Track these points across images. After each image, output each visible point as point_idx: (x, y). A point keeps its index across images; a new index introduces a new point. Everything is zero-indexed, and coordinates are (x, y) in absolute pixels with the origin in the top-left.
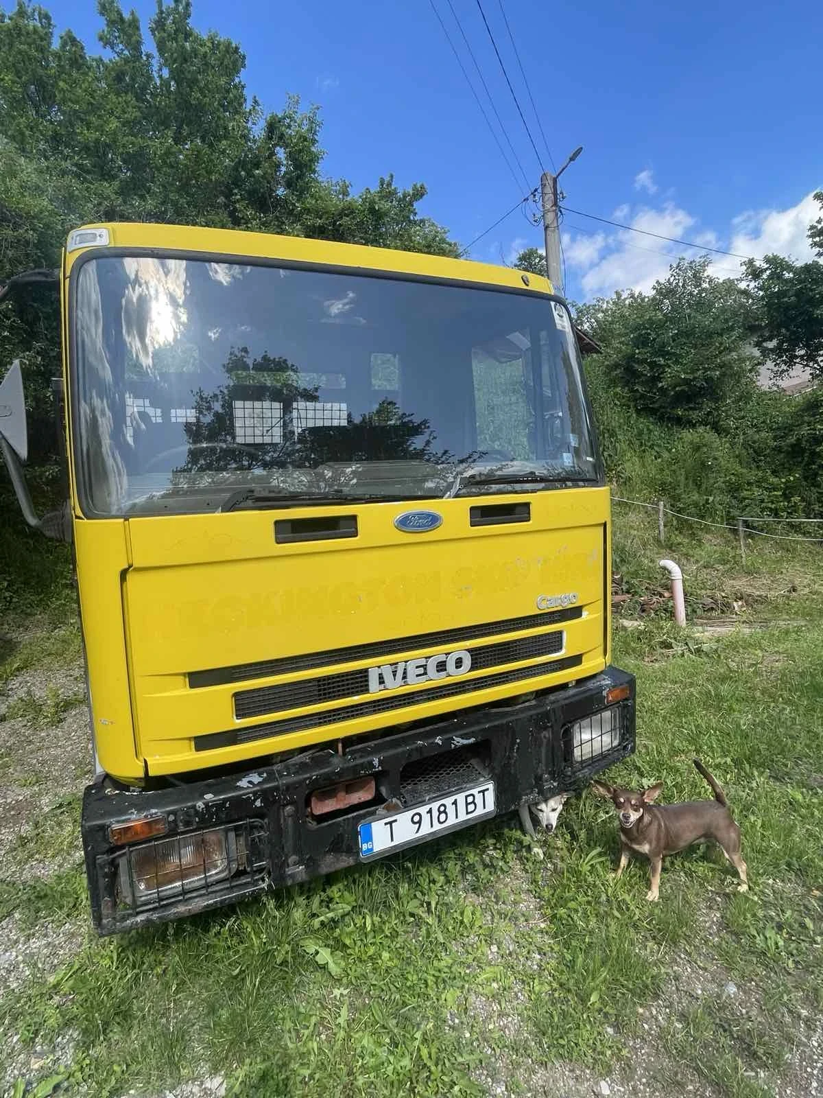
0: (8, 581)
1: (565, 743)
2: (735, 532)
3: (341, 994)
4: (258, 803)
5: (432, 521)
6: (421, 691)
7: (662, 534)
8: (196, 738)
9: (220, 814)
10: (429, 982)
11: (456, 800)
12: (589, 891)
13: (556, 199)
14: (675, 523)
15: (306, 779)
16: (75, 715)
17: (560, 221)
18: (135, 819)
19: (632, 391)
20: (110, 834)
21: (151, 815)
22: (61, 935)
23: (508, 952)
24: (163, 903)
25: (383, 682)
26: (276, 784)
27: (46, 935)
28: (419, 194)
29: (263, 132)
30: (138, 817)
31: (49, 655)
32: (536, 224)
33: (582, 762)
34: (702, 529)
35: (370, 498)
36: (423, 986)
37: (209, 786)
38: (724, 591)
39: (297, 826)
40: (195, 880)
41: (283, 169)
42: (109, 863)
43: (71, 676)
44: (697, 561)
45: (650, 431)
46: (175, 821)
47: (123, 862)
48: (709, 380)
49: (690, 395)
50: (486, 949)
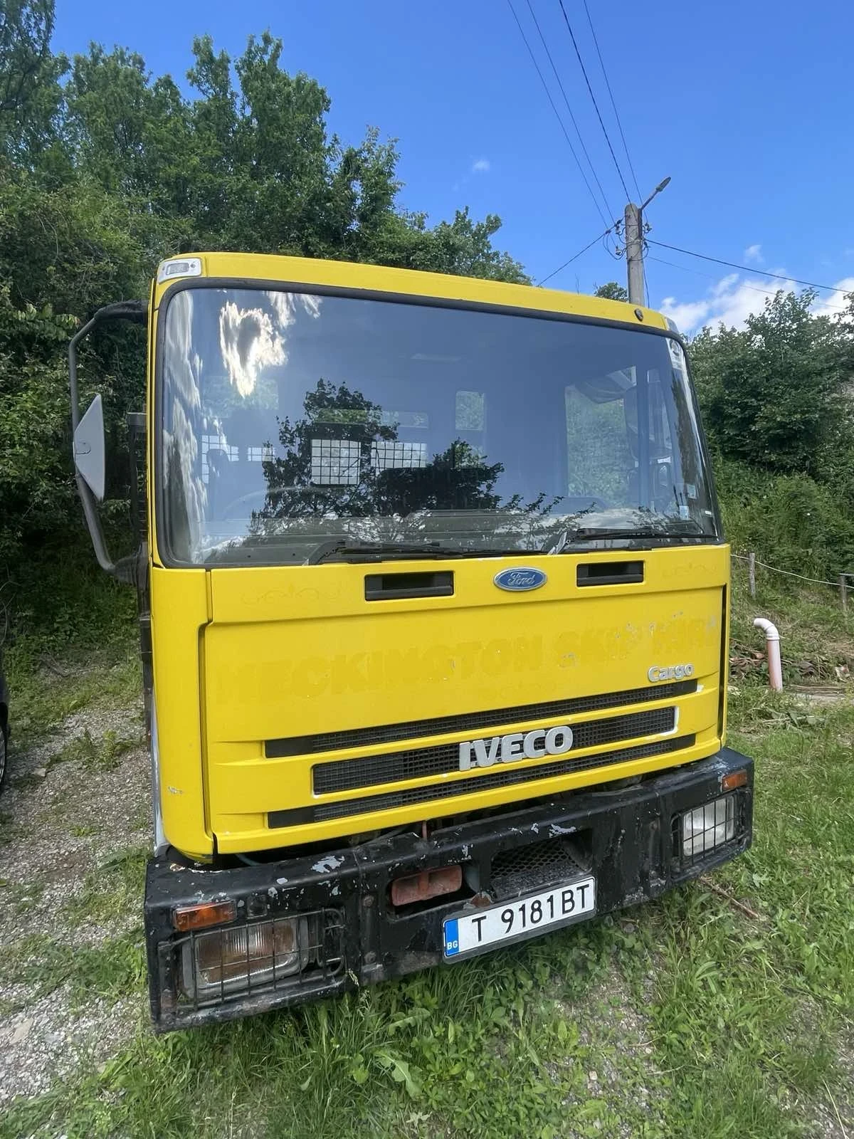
0: (70, 614)
1: (675, 835)
2: (836, 589)
3: (420, 1121)
4: (335, 892)
5: (536, 579)
6: (517, 770)
7: (753, 588)
8: (270, 814)
9: (293, 902)
10: (521, 1113)
11: (552, 896)
12: (702, 1012)
13: (640, 230)
14: (767, 576)
15: (388, 866)
16: (131, 759)
17: (644, 254)
18: (202, 902)
19: (720, 432)
20: (175, 917)
21: (220, 899)
22: (113, 1016)
23: (610, 1082)
24: (226, 996)
25: (475, 759)
26: (354, 870)
27: (96, 1015)
28: (494, 225)
29: (339, 167)
30: (205, 901)
31: (106, 693)
32: (618, 257)
33: (693, 857)
34: (797, 585)
35: (469, 552)
36: (514, 1119)
37: (281, 867)
38: (824, 654)
39: (376, 920)
40: (261, 973)
41: (359, 202)
42: (171, 951)
43: (128, 717)
44: (793, 620)
45: (739, 477)
46: (244, 908)
47: (186, 952)
48: (807, 422)
49: (785, 439)
50: (584, 1077)
